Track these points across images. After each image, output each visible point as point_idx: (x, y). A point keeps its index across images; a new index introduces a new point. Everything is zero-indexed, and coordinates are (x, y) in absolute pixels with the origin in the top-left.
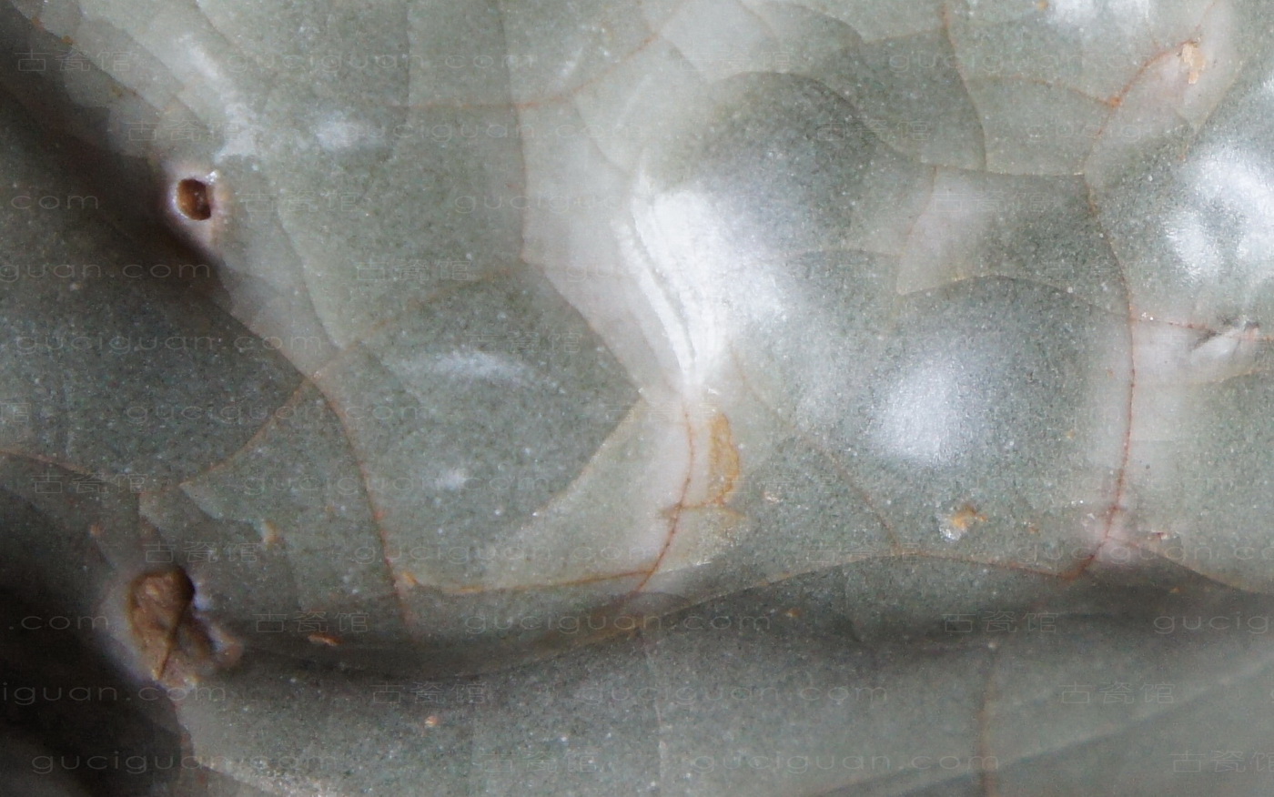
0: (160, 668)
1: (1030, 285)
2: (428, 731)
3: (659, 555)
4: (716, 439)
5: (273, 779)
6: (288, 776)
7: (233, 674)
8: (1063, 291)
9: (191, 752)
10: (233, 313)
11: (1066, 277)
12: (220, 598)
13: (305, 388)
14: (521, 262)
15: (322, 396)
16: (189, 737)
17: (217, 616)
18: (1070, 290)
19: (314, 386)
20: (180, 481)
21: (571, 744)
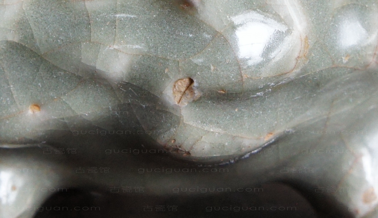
0: (178, 101)
1: (358, 5)
2: (236, 112)
3: (293, 68)
4: (305, 42)
5: (202, 125)
6: (205, 124)
7: (196, 102)
8: (365, 6)
9: (183, 120)
10: (200, 19)
11: (366, 3)
12: (199, 84)
13: (219, 35)
14: (266, 4)
15: (223, 36)
16: (183, 117)
17: (197, 88)
18: (367, 6)
19: (221, 34)
20: (189, 58)
21: (262, 114)
